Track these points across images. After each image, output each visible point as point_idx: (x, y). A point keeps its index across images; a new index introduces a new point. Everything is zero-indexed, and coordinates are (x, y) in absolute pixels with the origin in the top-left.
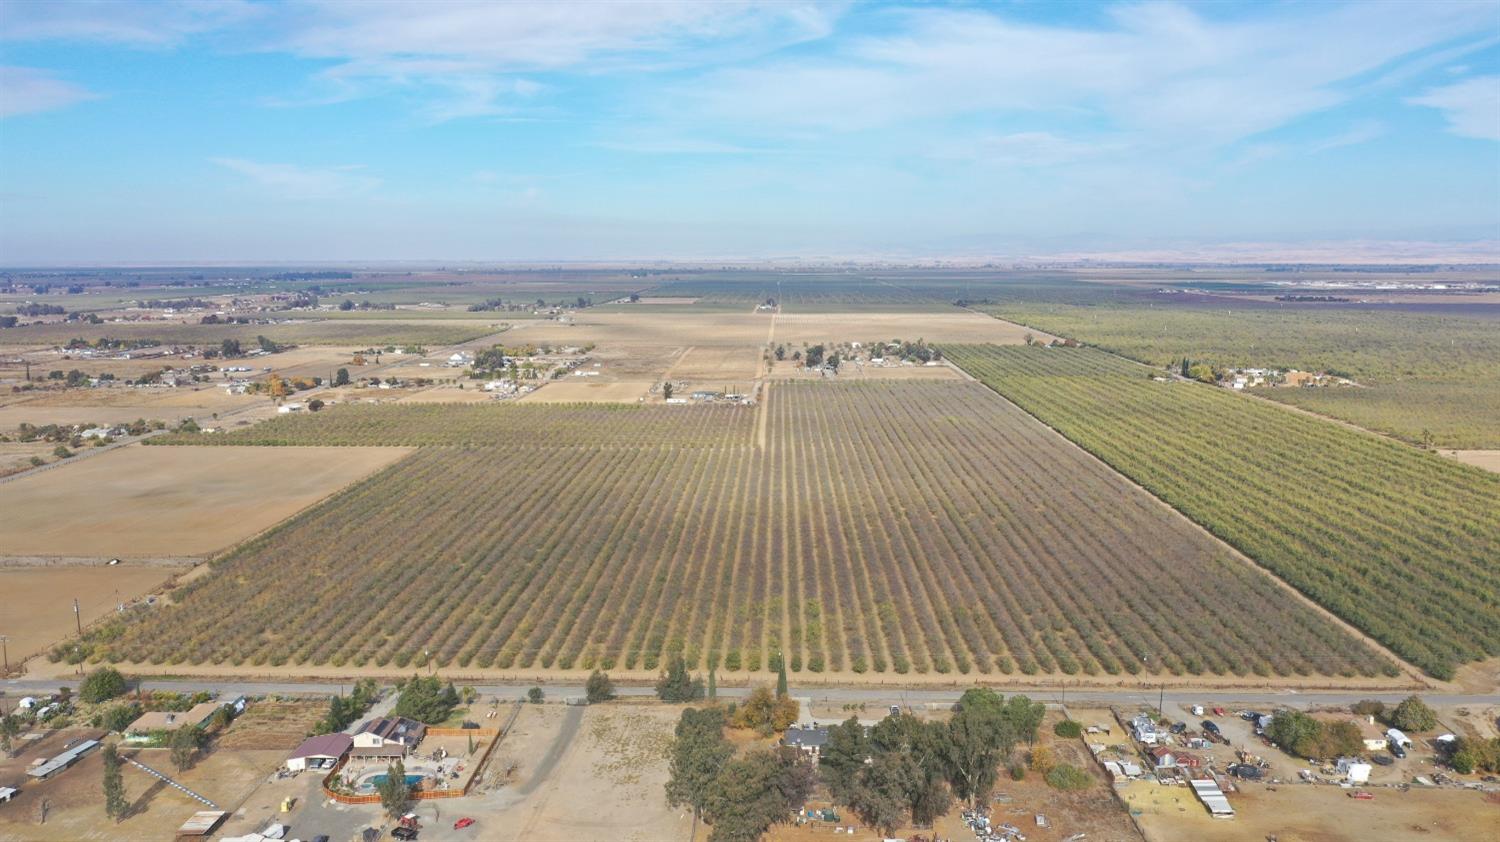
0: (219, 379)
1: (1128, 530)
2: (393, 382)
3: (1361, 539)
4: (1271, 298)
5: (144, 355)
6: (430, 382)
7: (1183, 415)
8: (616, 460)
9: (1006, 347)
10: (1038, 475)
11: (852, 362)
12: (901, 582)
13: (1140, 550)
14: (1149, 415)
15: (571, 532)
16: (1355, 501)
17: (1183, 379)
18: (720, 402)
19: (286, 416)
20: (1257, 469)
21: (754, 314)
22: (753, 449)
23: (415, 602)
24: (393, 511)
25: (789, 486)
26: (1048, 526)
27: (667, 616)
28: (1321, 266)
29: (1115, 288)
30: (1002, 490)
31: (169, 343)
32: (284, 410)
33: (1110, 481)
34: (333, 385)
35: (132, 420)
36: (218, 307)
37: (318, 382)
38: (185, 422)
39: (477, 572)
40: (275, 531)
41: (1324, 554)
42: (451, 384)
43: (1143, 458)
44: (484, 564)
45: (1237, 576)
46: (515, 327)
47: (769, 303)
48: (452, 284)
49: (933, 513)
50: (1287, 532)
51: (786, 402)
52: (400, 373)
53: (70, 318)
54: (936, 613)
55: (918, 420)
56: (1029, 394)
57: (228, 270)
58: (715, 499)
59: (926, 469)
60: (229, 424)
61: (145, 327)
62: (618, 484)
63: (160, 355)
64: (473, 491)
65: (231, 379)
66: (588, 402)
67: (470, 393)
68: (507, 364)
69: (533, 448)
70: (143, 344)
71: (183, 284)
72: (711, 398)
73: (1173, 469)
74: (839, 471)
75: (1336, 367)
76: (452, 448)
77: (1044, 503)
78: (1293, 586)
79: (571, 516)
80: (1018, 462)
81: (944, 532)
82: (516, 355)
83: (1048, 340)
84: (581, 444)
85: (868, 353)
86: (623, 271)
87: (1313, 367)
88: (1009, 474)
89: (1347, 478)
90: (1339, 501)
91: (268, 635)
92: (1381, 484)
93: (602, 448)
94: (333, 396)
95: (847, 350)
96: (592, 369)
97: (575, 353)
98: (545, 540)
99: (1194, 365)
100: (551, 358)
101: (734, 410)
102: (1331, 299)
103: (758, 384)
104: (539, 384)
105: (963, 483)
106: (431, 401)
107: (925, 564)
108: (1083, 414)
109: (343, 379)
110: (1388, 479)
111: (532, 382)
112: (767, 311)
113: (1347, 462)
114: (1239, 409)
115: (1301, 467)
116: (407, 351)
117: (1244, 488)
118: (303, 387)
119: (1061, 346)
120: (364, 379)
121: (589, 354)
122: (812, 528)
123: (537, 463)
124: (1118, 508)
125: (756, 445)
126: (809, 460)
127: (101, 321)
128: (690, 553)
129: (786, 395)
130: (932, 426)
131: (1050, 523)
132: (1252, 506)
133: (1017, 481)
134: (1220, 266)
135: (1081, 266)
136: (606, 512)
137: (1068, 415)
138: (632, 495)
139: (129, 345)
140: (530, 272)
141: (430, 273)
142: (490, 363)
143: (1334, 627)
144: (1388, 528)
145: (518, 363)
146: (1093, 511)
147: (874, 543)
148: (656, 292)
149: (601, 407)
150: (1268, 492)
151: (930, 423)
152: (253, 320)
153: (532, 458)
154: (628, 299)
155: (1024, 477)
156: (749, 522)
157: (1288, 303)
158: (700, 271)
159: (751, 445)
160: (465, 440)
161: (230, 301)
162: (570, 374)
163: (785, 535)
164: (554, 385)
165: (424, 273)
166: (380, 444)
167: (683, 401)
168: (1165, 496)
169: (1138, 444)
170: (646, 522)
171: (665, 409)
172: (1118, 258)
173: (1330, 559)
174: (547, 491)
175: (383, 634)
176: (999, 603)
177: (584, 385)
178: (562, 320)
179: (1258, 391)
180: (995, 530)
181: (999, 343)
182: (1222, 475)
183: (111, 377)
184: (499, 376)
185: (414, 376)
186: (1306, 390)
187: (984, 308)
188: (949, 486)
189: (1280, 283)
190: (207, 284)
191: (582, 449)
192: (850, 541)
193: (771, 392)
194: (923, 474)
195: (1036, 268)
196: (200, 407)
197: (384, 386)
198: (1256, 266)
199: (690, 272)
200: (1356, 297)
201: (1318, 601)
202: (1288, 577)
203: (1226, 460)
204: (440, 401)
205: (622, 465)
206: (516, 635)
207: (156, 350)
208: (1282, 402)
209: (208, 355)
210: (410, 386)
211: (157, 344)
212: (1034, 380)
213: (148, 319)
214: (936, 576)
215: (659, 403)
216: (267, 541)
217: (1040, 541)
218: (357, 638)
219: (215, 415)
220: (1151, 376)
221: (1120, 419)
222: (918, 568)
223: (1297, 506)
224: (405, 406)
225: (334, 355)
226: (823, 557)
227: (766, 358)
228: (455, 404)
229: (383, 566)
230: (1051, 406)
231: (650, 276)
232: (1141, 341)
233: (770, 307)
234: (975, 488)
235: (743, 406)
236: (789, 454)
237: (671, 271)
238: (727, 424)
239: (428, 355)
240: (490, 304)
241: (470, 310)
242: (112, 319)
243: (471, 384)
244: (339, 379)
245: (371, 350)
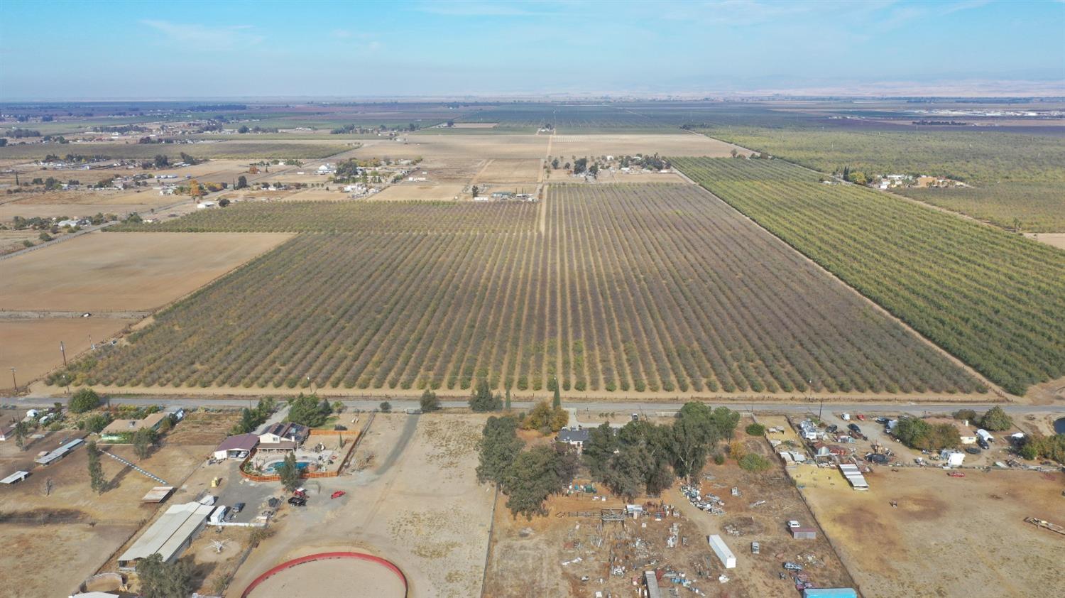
0: (154, 184)
1: (801, 290)
2: (278, 185)
3: (965, 296)
4: (909, 123)
5: (100, 167)
6: (305, 186)
7: (843, 208)
8: (439, 242)
9: (718, 159)
10: (739, 252)
11: (607, 170)
12: (641, 328)
13: (809, 305)
14: (818, 209)
15: (408, 293)
16: (963, 270)
17: (844, 182)
18: (513, 199)
19: (203, 211)
20: (895, 247)
21: (537, 135)
22: (536, 234)
23: (299, 342)
24: (282, 279)
25: (562, 260)
26: (746, 288)
27: (476, 352)
28: (947, 98)
29: (798, 117)
30: (713, 262)
31: (116, 158)
32: (201, 206)
33: (790, 256)
34: (235, 188)
35: (93, 214)
36: (151, 131)
37: (225, 186)
38: (132, 215)
39: (342, 321)
40: (199, 293)
41: (939, 308)
42: (320, 187)
43: (813, 239)
44: (347, 315)
45: (877, 323)
46: (365, 145)
47: (547, 127)
48: (318, 113)
49: (664, 279)
50: (914, 292)
51: (560, 200)
52: (284, 179)
53: (45, 139)
54: (665, 349)
55: (654, 213)
56: (733, 193)
57: (155, 103)
58: (509, 269)
59: (659, 248)
60: (163, 216)
61: (100, 146)
62: (440, 259)
63: (111, 167)
64: (337, 264)
65: (163, 184)
66: (418, 199)
67: (334, 194)
68: (360, 173)
69: (379, 233)
70: (99, 158)
71: (124, 114)
72: (505, 197)
73: (834, 247)
74: (597, 249)
75: (954, 173)
76: (322, 233)
77: (743, 272)
78: (916, 330)
79: (407, 282)
80: (724, 242)
81: (671, 292)
82: (366, 166)
83: (748, 154)
84: (413, 231)
85: (618, 164)
86: (442, 104)
87: (937, 173)
88: (718, 251)
89: (958, 253)
90: (952, 270)
91: (197, 366)
92: (982, 258)
93: (429, 233)
94: (236, 196)
95: (603, 162)
96: (421, 176)
97: (408, 164)
98: (389, 299)
99: (852, 172)
100: (391, 167)
101: (523, 205)
102: (953, 123)
103: (540, 186)
104: (383, 187)
105: (685, 257)
106: (306, 200)
107: (658, 316)
108: (771, 208)
109: (243, 184)
110: (987, 254)
111: (378, 185)
112: (546, 133)
113: (958, 242)
114: (884, 204)
115: (925, 246)
116: (289, 163)
117: (885, 261)
118: (214, 189)
119: (758, 158)
120: (257, 184)
121: (419, 165)
122: (578, 290)
123: (383, 244)
124: (794, 275)
125: (538, 230)
126: (576, 241)
127: (67, 142)
128: (492, 308)
129: (560, 195)
130: (664, 217)
131: (747, 286)
132: (890, 274)
133: (723, 256)
134: (873, 99)
135: (773, 99)
136: (432, 279)
137: (761, 209)
138: (450, 267)
139: (89, 159)
140: (375, 104)
141: (303, 106)
142: (347, 172)
143: (944, 359)
144: (986, 289)
145: (368, 172)
146: (777, 277)
147: (621, 300)
148: (468, 118)
149: (428, 204)
150: (901, 264)
151: (662, 215)
152: (177, 140)
153: (379, 240)
154: (445, 125)
155: (729, 253)
156: (534, 286)
157: (921, 126)
158: (498, 104)
159: (535, 231)
160: (331, 228)
161: (159, 127)
162: (404, 180)
163: (559, 295)
164: (393, 187)
165: (298, 106)
166: (271, 231)
167: (486, 199)
168: (829, 266)
169: (811, 229)
170: (461, 285)
171: (474, 205)
172: (800, 93)
173: (944, 311)
174: (390, 264)
175: (277, 365)
176: (710, 343)
177: (415, 187)
178: (398, 140)
179: (898, 191)
180: (708, 292)
181: (713, 156)
182: (869, 252)
183: (77, 183)
184: (355, 181)
185: (293, 182)
186: (932, 190)
187: (703, 130)
188: (675, 260)
189: (916, 112)
190: (142, 114)
191: (415, 234)
192: (605, 299)
193: (548, 191)
194: (657, 251)
195: (740, 100)
196: (141, 204)
197: (272, 189)
198: (900, 99)
199: (490, 104)
200: (971, 121)
201: (933, 340)
202: (913, 324)
203: (873, 240)
204: (313, 199)
205: (443, 245)
206: (370, 367)
207: (108, 163)
208: (915, 198)
209: (145, 166)
210: (291, 189)
211: (109, 159)
212: (737, 183)
213: (101, 140)
214: (665, 323)
215: (469, 200)
216: (193, 300)
217: (739, 299)
218: (260, 368)
220: (821, 180)
221: (798, 211)
222: (653, 318)
223: (921, 274)
224: (288, 203)
225: (237, 166)
226: (586, 310)
227: (545, 167)
228: (323, 201)
229: (276, 317)
230: (750, 202)
231: (461, 108)
232: (814, 155)
233: (548, 130)
234: (693, 261)
235: (529, 203)
236: (561, 237)
237: (476, 104)
238: (518, 215)
239: (303, 166)
240: (347, 128)
241: (332, 133)
242: (75, 140)
243: (334, 187)
244: (240, 183)
245: (262, 162)
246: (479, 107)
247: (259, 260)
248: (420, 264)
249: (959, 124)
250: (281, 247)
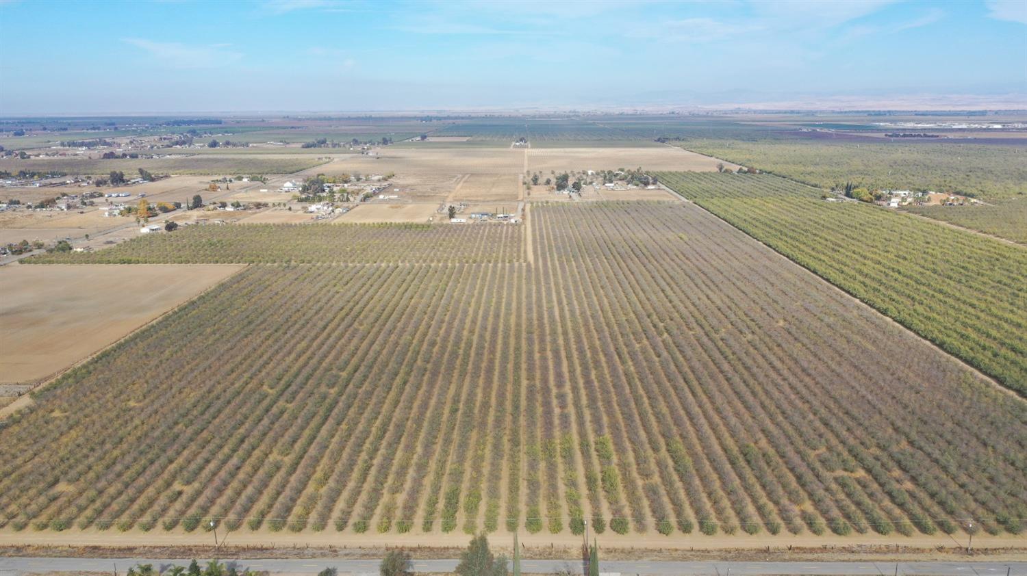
0: (102, 204)
4: (882, 135)
5: (51, 184)
6: (266, 205)
8: (411, 276)
9: (704, 173)
11: (590, 186)
15: (371, 353)
17: (847, 199)
18: (494, 221)
19: (145, 237)
21: (511, 148)
22: (524, 264)
23: (217, 441)
24: (214, 333)
25: (560, 302)
28: (903, 112)
29: (770, 128)
31: (72, 174)
32: (145, 230)
34: (190, 209)
35: (16, 241)
36: (119, 146)
37: (178, 206)
38: (60, 243)
39: (281, 403)
40: (105, 355)
42: (282, 207)
44: (287, 394)
46: (336, 160)
47: (521, 140)
48: (292, 127)
51: (546, 222)
52: (245, 197)
53: (7, 155)
57: (134, 118)
58: (497, 316)
60: (97, 244)
61: (60, 160)
64: (287, 309)
65: (112, 203)
67: (299, 215)
68: (327, 190)
69: (342, 264)
70: (53, 175)
71: (99, 129)
72: (485, 217)
75: (960, 188)
76: (276, 264)
77: (784, 318)
79: (371, 336)
82: (334, 182)
83: (735, 168)
84: (382, 261)
85: (601, 179)
86: (416, 118)
91: (62, 487)
93: (400, 264)
95: (585, 177)
96: (393, 193)
97: (379, 180)
98: (347, 363)
99: (855, 187)
100: (361, 185)
101: (505, 228)
102: (925, 136)
103: (521, 206)
104: (351, 206)
106: (263, 222)
108: (785, 230)
109: (198, 203)
111: (346, 204)
112: (521, 147)
116: (252, 180)
118: (165, 210)
119: (745, 173)
120: (214, 203)
121: (391, 181)
122: (586, 347)
123: (345, 279)
125: (526, 260)
129: (544, 216)
130: (667, 242)
134: (833, 112)
135: (737, 113)
137: (773, 232)
139: (42, 176)
140: (349, 118)
141: (278, 120)
142: (314, 189)
145: (335, 189)
148: (440, 132)
149: (399, 226)
151: (664, 239)
152: (142, 155)
153: (340, 276)
154: (419, 138)
158: (470, 118)
159: (522, 261)
160: (287, 258)
161: (128, 141)
162: (375, 198)
164: (363, 207)
165: (274, 120)
166: (217, 262)
167: (463, 221)
170: (438, 339)
171: (450, 228)
172: (761, 107)
174: (351, 309)
175: (177, 486)
177: (386, 206)
178: (371, 154)
179: (909, 209)
181: (698, 171)
183: (18, 203)
184: (320, 200)
185: (254, 200)
186: (945, 211)
187: (678, 143)
189: (882, 124)
190: (116, 129)
191: (383, 265)
193: (532, 211)
195: (705, 114)
196: (80, 228)
197: (230, 209)
198: (858, 112)
199: (462, 118)
200: (944, 134)
204: (271, 221)
205: (416, 281)
206: (310, 489)
207: (62, 180)
209: (98, 184)
210: (250, 209)
211: (64, 175)
212: (736, 201)
213: (64, 154)
215: (445, 222)
216: (91, 368)
218: (151, 491)
219: (87, 236)
220: (824, 197)
221: (815, 235)
224: (243, 227)
225: (194, 182)
226: (601, 379)
227: (524, 183)
228: (283, 224)
229: (194, 396)
230: (757, 224)
231: (434, 122)
232: (803, 168)
233: (522, 143)
234: (719, 303)
235: (512, 224)
236: (554, 270)
237: (448, 118)
238: (500, 241)
239: (268, 182)
240: (319, 142)
241: (303, 147)
242: (38, 155)
243: (297, 206)
244: (194, 203)
245: (225, 179)
246: (451, 121)
247: (193, 303)
248: (388, 309)
249: (932, 136)
250: (223, 285)
